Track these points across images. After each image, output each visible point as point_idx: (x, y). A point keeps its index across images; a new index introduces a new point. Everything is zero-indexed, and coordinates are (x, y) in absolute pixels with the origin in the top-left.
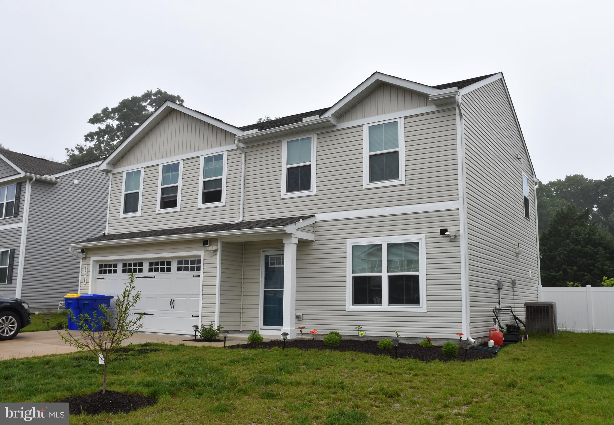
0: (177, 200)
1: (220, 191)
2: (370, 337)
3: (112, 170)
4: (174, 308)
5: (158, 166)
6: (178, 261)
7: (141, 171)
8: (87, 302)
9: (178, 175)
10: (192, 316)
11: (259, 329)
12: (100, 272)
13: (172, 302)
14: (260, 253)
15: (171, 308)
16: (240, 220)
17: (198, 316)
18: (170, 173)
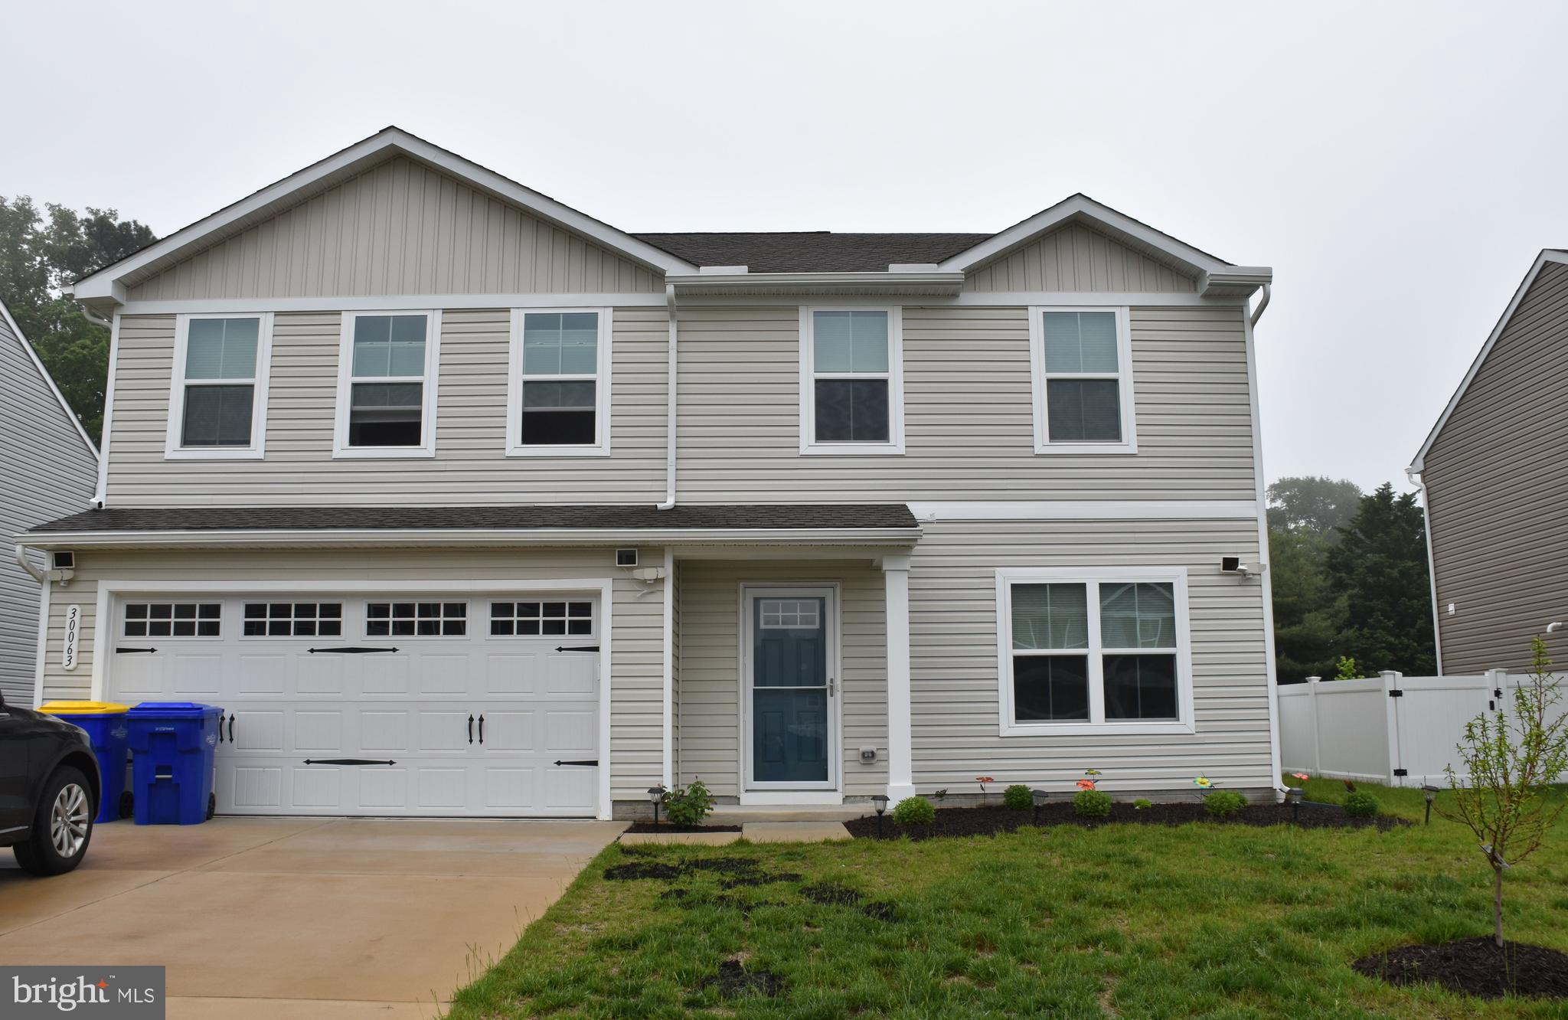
0: (420, 424)
1: (591, 416)
2: (1060, 795)
3: (124, 303)
4: (481, 741)
5: (337, 317)
6: (493, 604)
7: (258, 322)
8: (173, 729)
9: (422, 351)
10: (559, 763)
11: (742, 791)
12: (133, 630)
13: (476, 727)
14: (736, 591)
15: (471, 741)
16: (670, 502)
17: (595, 763)
18: (388, 341)
